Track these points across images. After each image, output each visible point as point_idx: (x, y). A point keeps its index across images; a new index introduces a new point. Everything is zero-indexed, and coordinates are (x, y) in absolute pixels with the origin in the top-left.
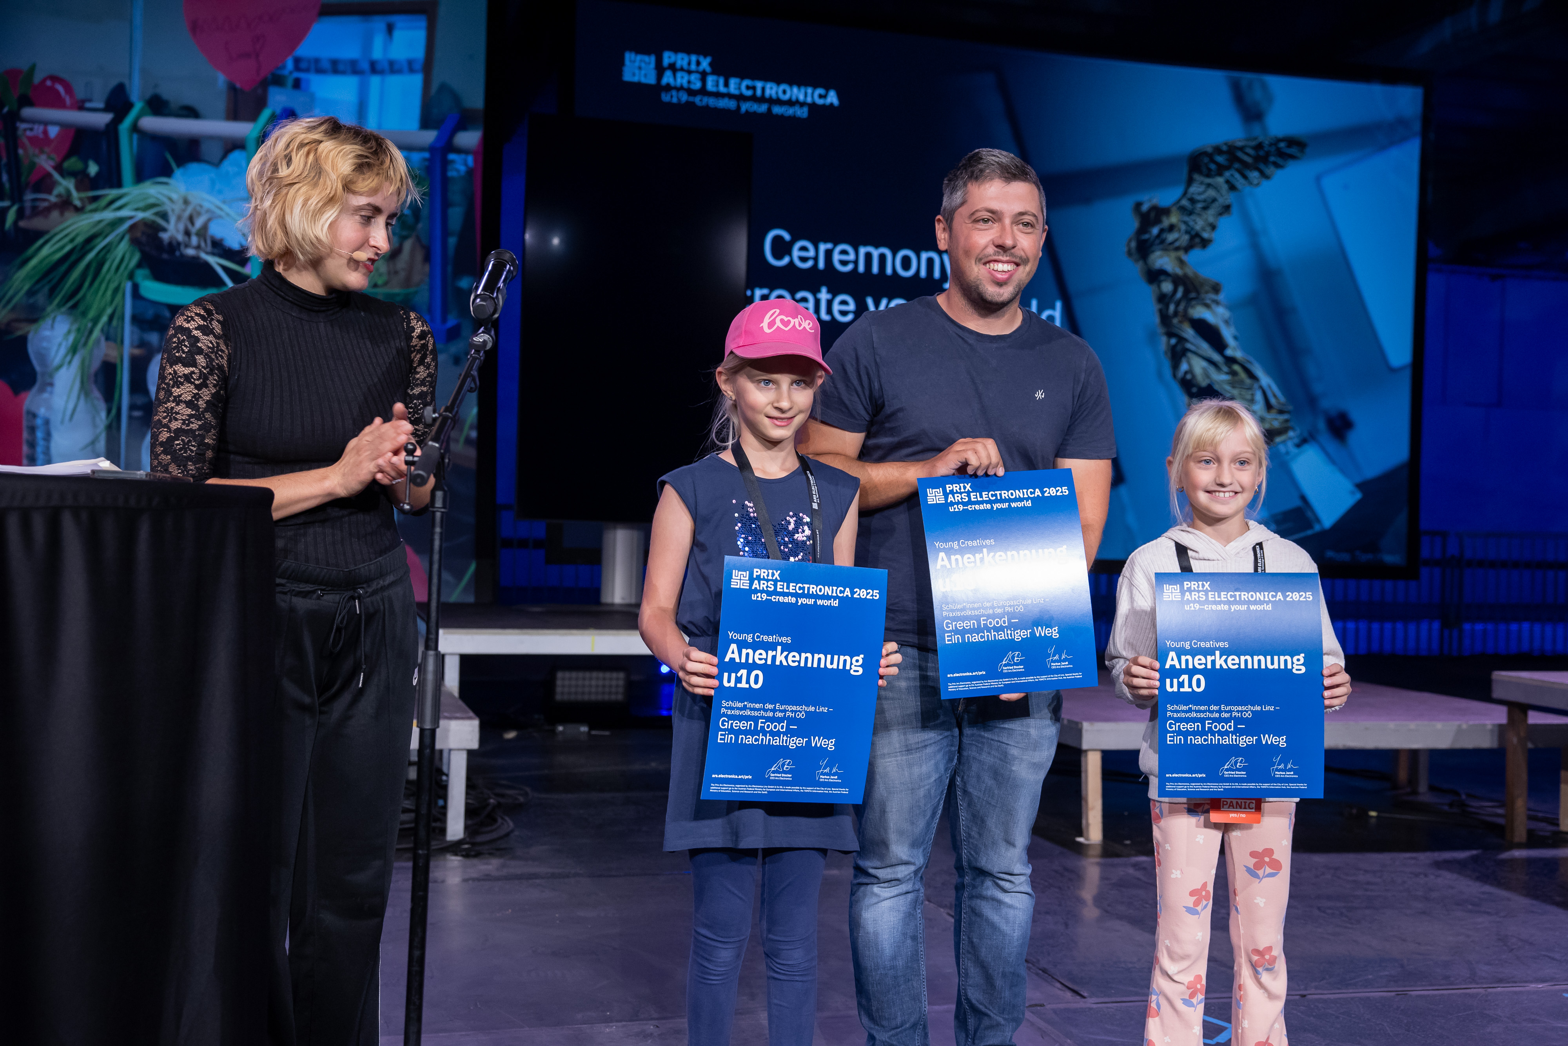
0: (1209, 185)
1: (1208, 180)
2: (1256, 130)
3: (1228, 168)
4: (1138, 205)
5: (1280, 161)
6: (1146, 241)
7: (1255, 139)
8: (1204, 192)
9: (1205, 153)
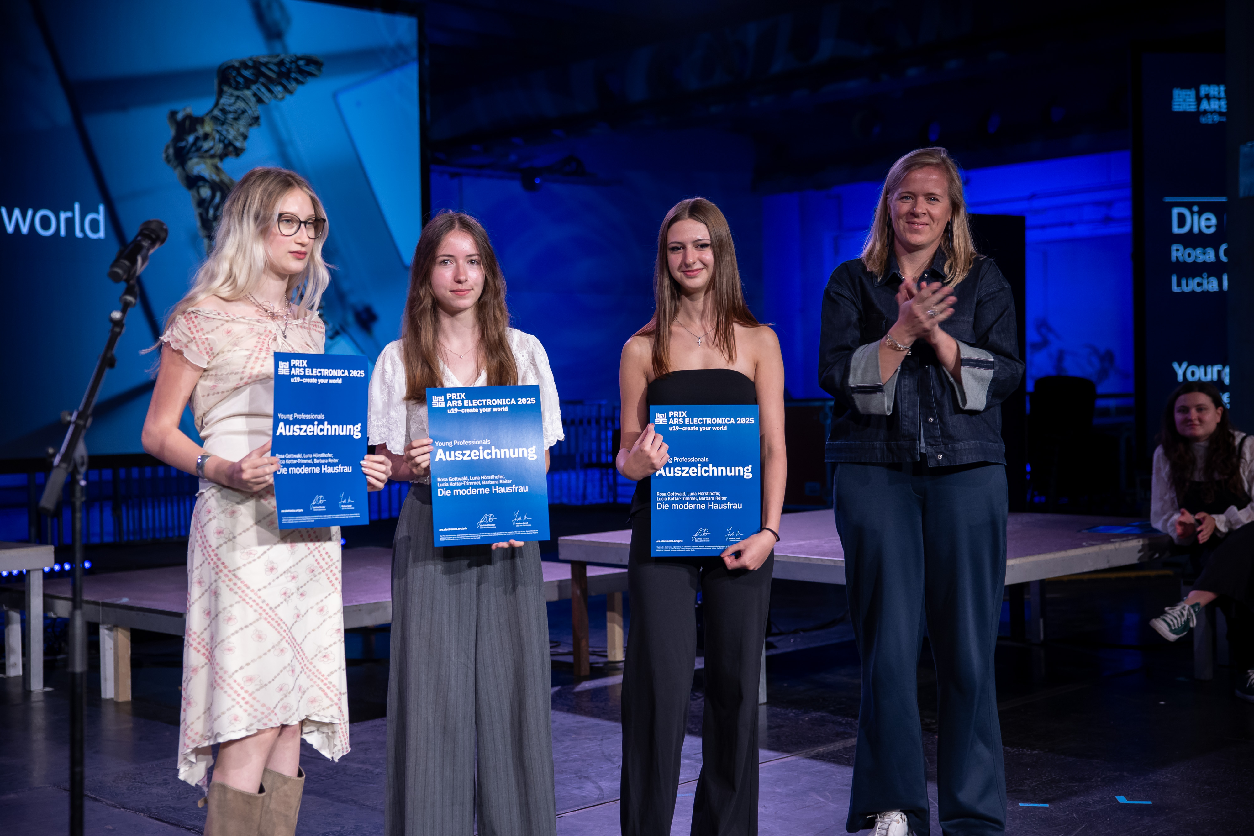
0: (238, 97)
1: (237, 93)
2: (278, 47)
3: (255, 82)
4: (173, 114)
5: (300, 78)
6: (183, 148)
7: (278, 56)
8: (235, 103)
9: (233, 67)
